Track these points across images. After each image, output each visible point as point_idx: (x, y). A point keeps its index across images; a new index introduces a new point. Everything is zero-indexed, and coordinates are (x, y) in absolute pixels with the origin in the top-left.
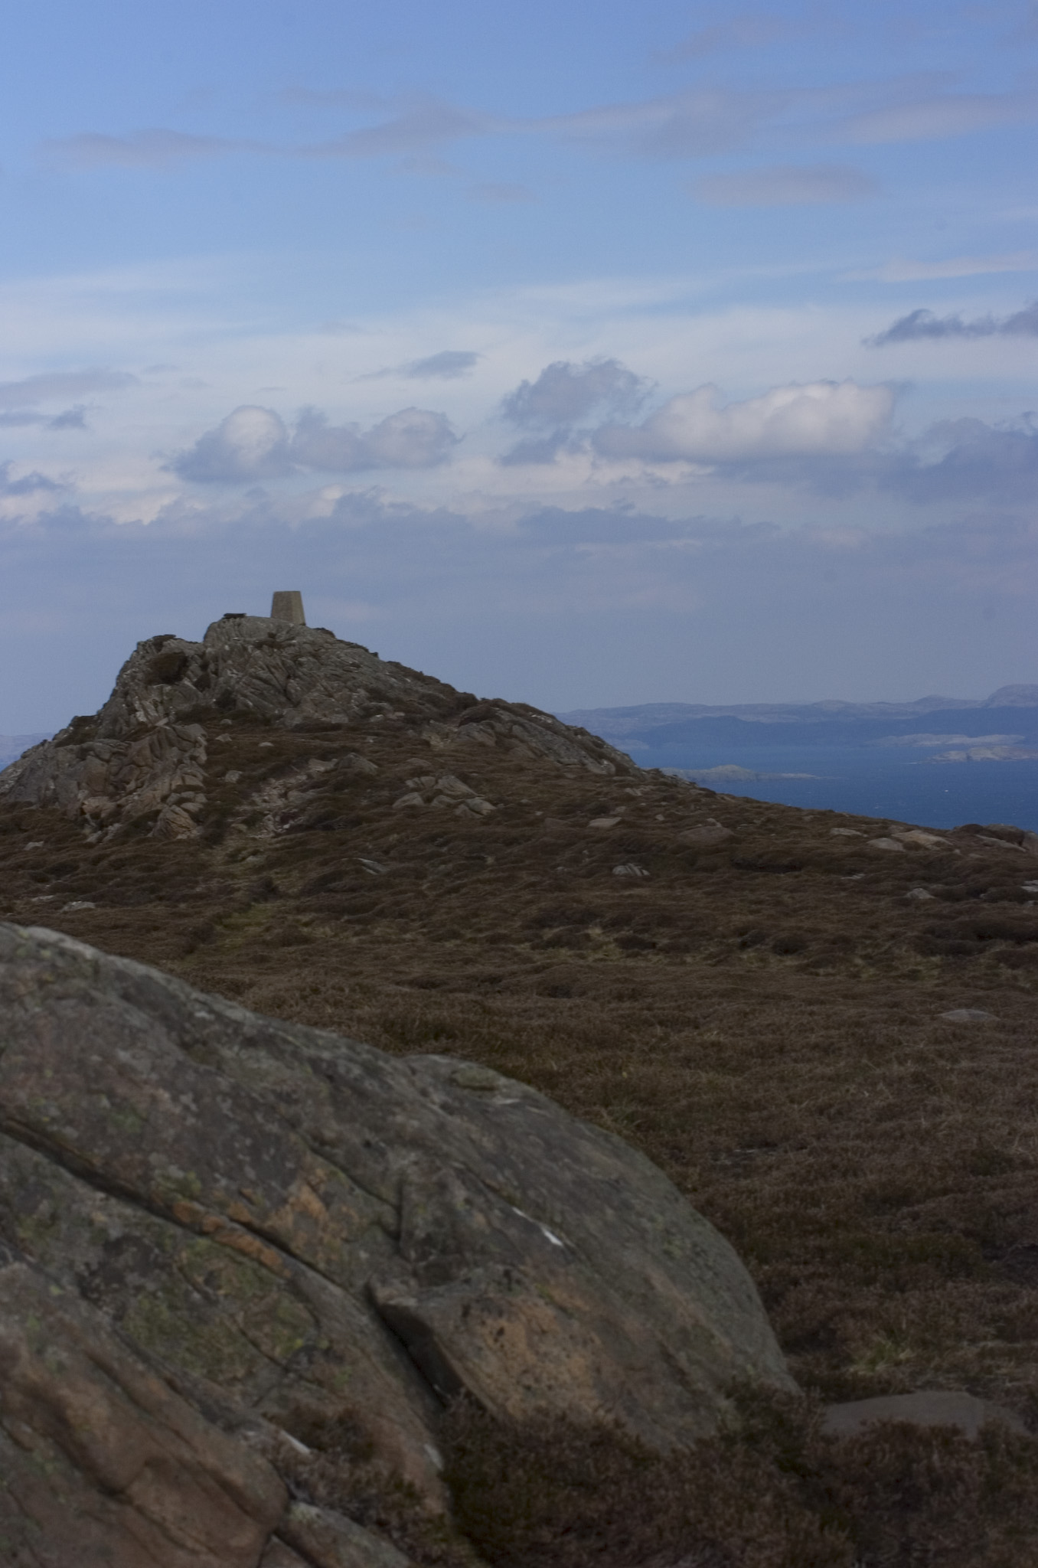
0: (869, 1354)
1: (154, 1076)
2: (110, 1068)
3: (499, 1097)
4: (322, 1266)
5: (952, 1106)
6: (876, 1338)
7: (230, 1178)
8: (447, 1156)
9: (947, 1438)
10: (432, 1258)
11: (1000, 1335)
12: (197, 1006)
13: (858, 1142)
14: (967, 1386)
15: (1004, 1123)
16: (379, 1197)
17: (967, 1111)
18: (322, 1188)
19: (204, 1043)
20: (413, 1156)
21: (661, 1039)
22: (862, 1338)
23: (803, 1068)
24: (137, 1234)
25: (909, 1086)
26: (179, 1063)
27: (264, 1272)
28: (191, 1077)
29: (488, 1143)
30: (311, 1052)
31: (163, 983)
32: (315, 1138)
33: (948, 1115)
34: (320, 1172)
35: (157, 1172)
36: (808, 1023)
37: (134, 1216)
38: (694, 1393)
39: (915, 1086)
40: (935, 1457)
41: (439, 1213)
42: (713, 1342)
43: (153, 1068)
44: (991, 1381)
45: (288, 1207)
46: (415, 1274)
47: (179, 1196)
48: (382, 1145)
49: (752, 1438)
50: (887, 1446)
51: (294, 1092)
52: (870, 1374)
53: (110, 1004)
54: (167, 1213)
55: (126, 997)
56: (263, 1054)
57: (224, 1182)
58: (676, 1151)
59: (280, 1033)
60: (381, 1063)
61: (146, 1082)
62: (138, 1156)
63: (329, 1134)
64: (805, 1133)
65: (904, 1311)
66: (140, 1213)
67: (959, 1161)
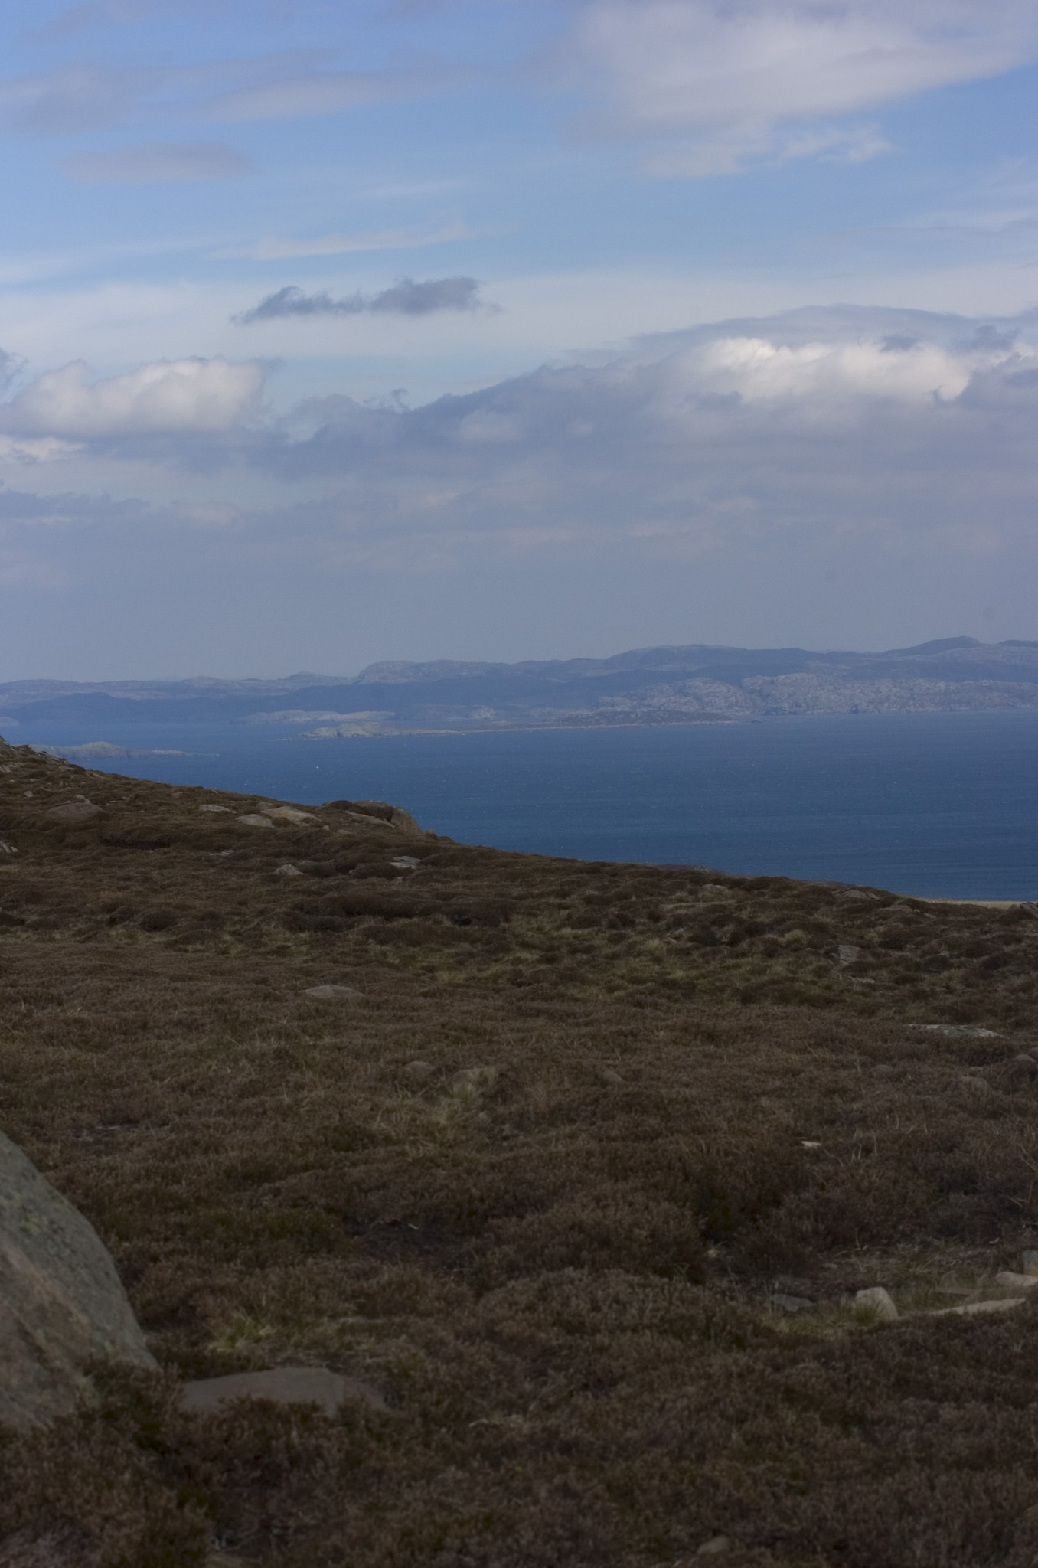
0: (229, 1331)
5: (314, 1083)
6: (235, 1315)
9: (306, 1414)
11: (360, 1311)
13: (220, 1118)
14: (328, 1362)
15: (366, 1099)
17: (329, 1087)
21: (25, 1016)
22: (222, 1315)
23: (166, 1044)
25: (271, 1062)
33: (310, 1091)
36: (171, 999)
38: (51, 1370)
39: (277, 1062)
40: (294, 1434)
42: (71, 1319)
44: (351, 1357)
49: (110, 1416)
50: (246, 1423)
52: (229, 1350)
58: (37, 1128)
64: (167, 1110)
65: (264, 1287)
67: (321, 1137)
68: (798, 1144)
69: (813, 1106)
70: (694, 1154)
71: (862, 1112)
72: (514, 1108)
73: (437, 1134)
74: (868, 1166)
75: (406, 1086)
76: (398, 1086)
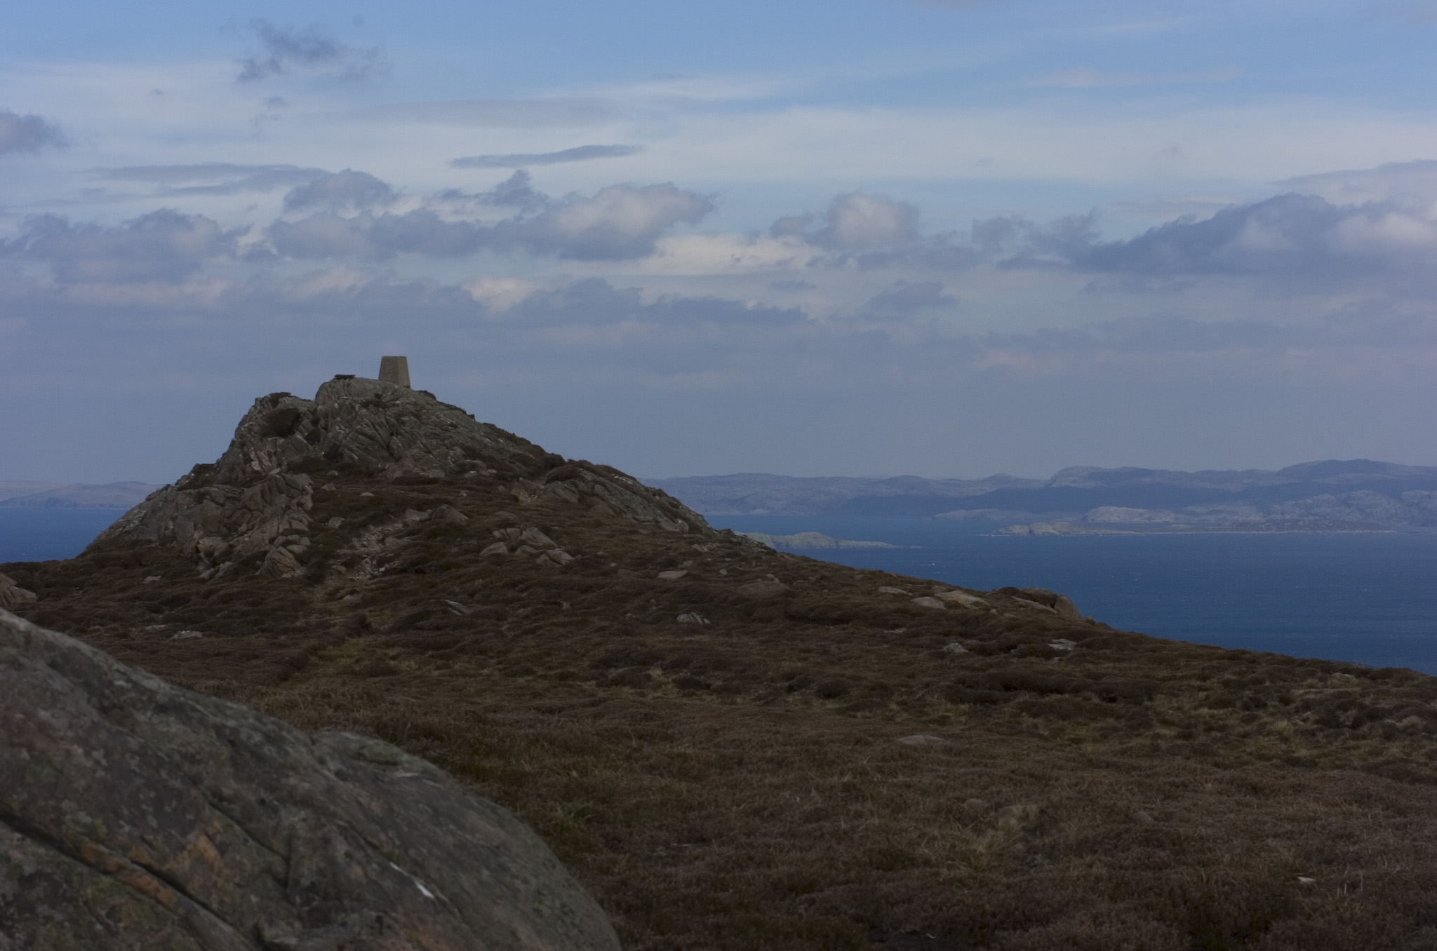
1: (70, 734)
2: (31, 724)
3: (401, 771)
4: (215, 906)
5: (872, 812)
7: (133, 824)
8: (334, 815)
10: (315, 903)
12: (117, 675)
15: (916, 828)
16: (271, 849)
17: (885, 817)
18: (218, 838)
19: (121, 708)
20: (303, 814)
21: (635, 750)
23: (755, 777)
24: (49, 870)
26: (93, 722)
27: (160, 908)
28: (103, 735)
29: (376, 808)
30: (219, 720)
31: (89, 654)
32: (214, 795)
34: (217, 824)
35: (68, 817)
37: (47, 855)
39: (843, 794)
41: (322, 865)
43: (70, 727)
45: (185, 853)
46: (300, 918)
47: (87, 839)
48: (276, 803)
51: (198, 753)
53: (35, 670)
54: (75, 853)
55: (53, 665)
56: (172, 719)
57: (127, 828)
58: (615, 842)
59: (191, 702)
60: (284, 733)
61: (62, 739)
62: (52, 803)
63: (227, 792)
64: (737, 831)
66: (52, 853)
67: (866, 858)
68: (1295, 878)
69: (1315, 847)
70: (1194, 883)
71: (1357, 853)
72: (1047, 840)
73: (972, 859)
74: (1352, 900)
75: (959, 819)
76: (951, 818)
